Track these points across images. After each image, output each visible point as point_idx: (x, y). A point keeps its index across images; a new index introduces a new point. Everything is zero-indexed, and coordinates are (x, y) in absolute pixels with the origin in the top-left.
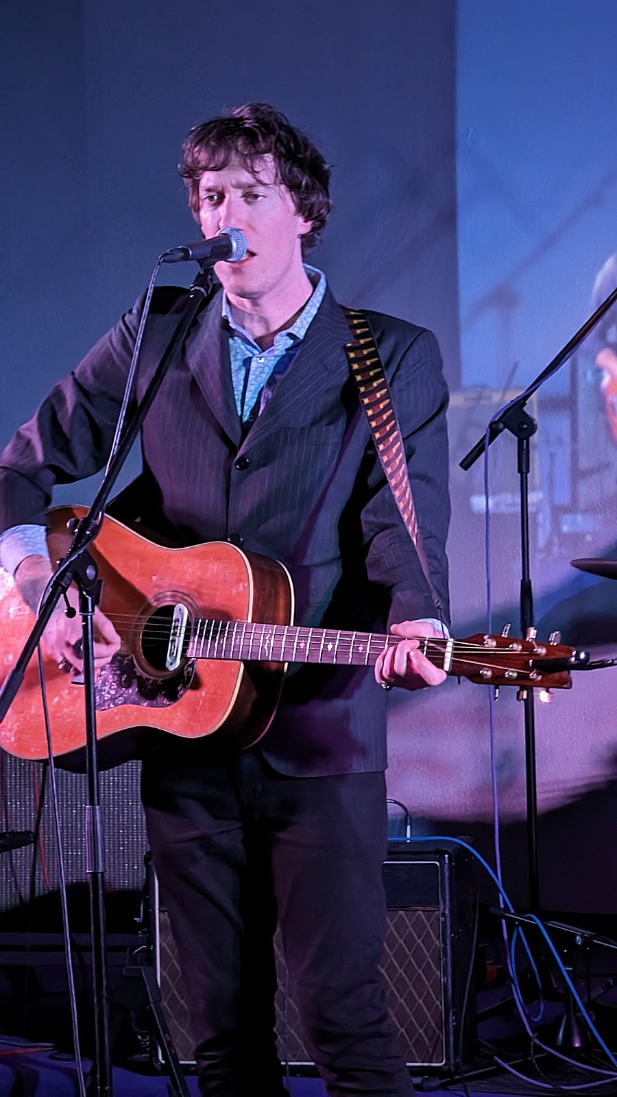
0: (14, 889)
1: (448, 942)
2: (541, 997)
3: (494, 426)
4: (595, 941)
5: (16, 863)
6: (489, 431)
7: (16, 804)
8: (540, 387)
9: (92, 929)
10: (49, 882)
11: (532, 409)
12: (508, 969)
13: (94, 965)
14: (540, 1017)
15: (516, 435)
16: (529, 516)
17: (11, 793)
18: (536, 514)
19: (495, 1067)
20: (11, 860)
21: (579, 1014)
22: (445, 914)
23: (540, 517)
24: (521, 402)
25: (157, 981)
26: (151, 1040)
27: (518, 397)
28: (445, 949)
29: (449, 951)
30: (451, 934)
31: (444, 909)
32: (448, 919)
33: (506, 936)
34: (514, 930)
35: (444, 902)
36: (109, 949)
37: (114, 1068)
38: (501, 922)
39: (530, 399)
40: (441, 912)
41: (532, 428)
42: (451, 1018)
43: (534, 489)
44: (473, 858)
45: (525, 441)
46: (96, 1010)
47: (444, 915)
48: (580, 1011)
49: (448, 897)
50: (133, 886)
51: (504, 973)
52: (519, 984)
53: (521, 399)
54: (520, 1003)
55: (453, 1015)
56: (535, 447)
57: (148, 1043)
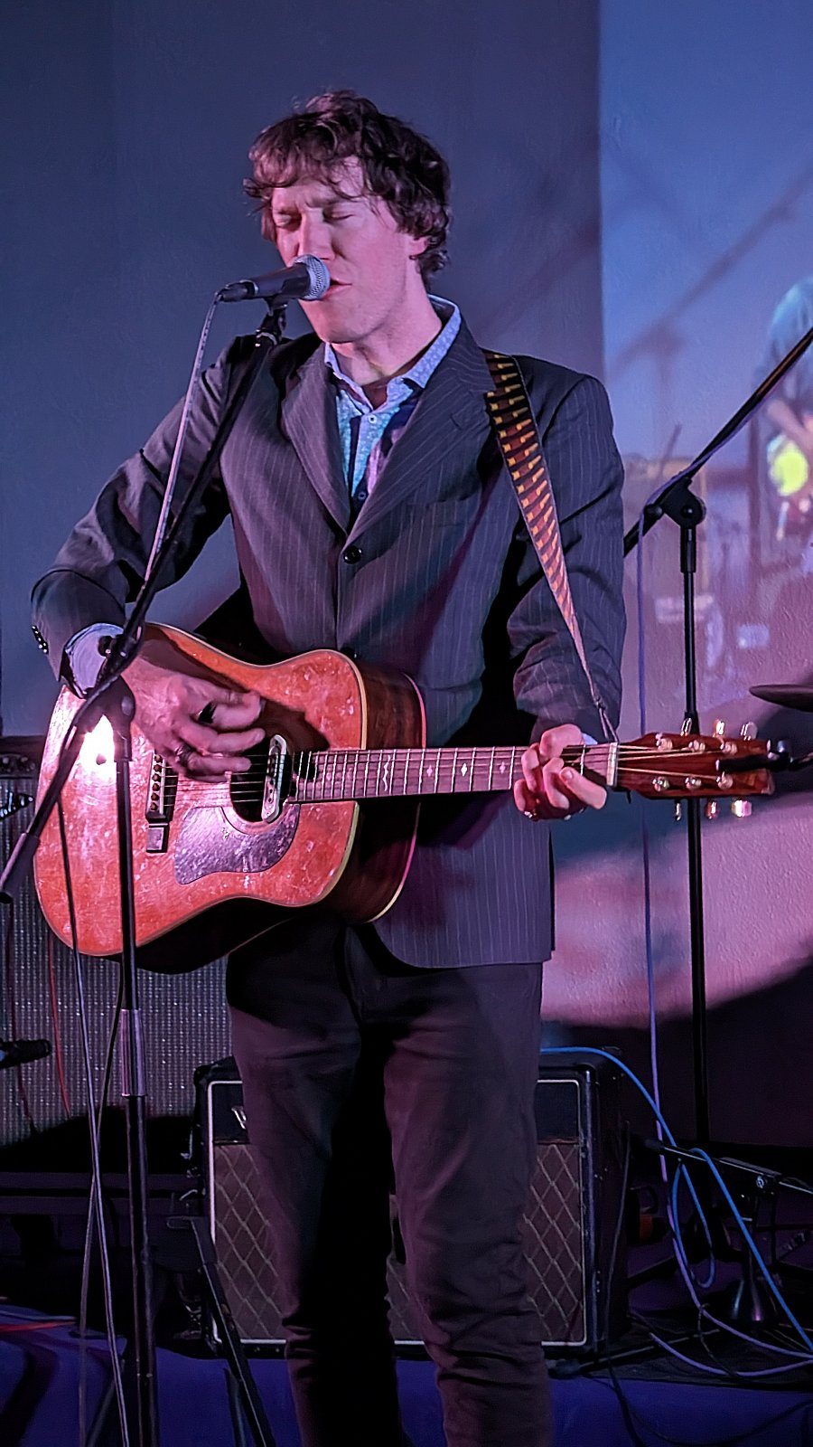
0: (23, 1115)
1: (590, 1185)
2: (712, 1256)
3: (650, 511)
4: (781, 1183)
5: (27, 1081)
6: (643, 517)
7: (26, 1005)
8: (711, 458)
9: (129, 1170)
10: (70, 1106)
11: (701, 488)
12: (668, 1219)
13: (132, 1216)
14: (710, 1281)
15: (679, 524)
16: (695, 627)
17: (19, 990)
18: (705, 623)
19: (652, 1347)
20: (20, 1077)
21: (760, 1278)
22: (586, 1147)
23: (710, 628)
24: (685, 479)
25: (211, 1236)
26: (203, 1313)
27: (681, 473)
28: (586, 1194)
29: (591, 1197)
30: (594, 1174)
31: (585, 1141)
32: (590, 1155)
33: (665, 1177)
34: (676, 1169)
35: (586, 1134)
36: (151, 1194)
37: (157, 1349)
38: (659, 1159)
39: (697, 474)
40: (581, 1145)
41: (699, 513)
42: (595, 1283)
43: (701, 592)
44: (622, 1075)
45: (690, 531)
46: (135, 1274)
47: (584, 1149)
48: (761, 1274)
49: (589, 1126)
50: (179, 1111)
51: (662, 1225)
52: (682, 1239)
53: (685, 476)
54: (684, 1263)
55: (598, 1279)
56: (703, 538)
57: (199, 1316)
